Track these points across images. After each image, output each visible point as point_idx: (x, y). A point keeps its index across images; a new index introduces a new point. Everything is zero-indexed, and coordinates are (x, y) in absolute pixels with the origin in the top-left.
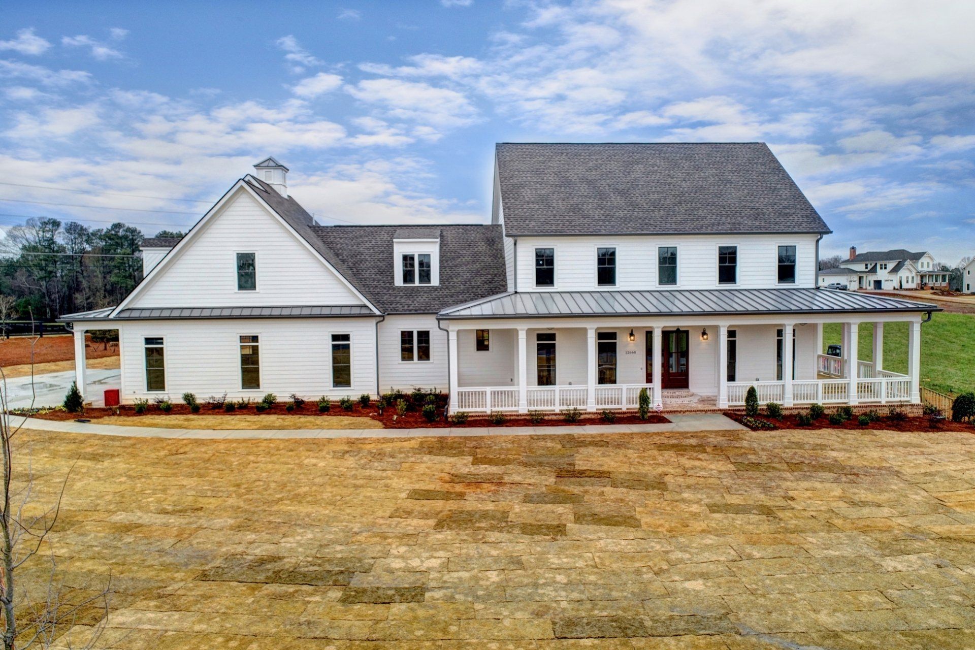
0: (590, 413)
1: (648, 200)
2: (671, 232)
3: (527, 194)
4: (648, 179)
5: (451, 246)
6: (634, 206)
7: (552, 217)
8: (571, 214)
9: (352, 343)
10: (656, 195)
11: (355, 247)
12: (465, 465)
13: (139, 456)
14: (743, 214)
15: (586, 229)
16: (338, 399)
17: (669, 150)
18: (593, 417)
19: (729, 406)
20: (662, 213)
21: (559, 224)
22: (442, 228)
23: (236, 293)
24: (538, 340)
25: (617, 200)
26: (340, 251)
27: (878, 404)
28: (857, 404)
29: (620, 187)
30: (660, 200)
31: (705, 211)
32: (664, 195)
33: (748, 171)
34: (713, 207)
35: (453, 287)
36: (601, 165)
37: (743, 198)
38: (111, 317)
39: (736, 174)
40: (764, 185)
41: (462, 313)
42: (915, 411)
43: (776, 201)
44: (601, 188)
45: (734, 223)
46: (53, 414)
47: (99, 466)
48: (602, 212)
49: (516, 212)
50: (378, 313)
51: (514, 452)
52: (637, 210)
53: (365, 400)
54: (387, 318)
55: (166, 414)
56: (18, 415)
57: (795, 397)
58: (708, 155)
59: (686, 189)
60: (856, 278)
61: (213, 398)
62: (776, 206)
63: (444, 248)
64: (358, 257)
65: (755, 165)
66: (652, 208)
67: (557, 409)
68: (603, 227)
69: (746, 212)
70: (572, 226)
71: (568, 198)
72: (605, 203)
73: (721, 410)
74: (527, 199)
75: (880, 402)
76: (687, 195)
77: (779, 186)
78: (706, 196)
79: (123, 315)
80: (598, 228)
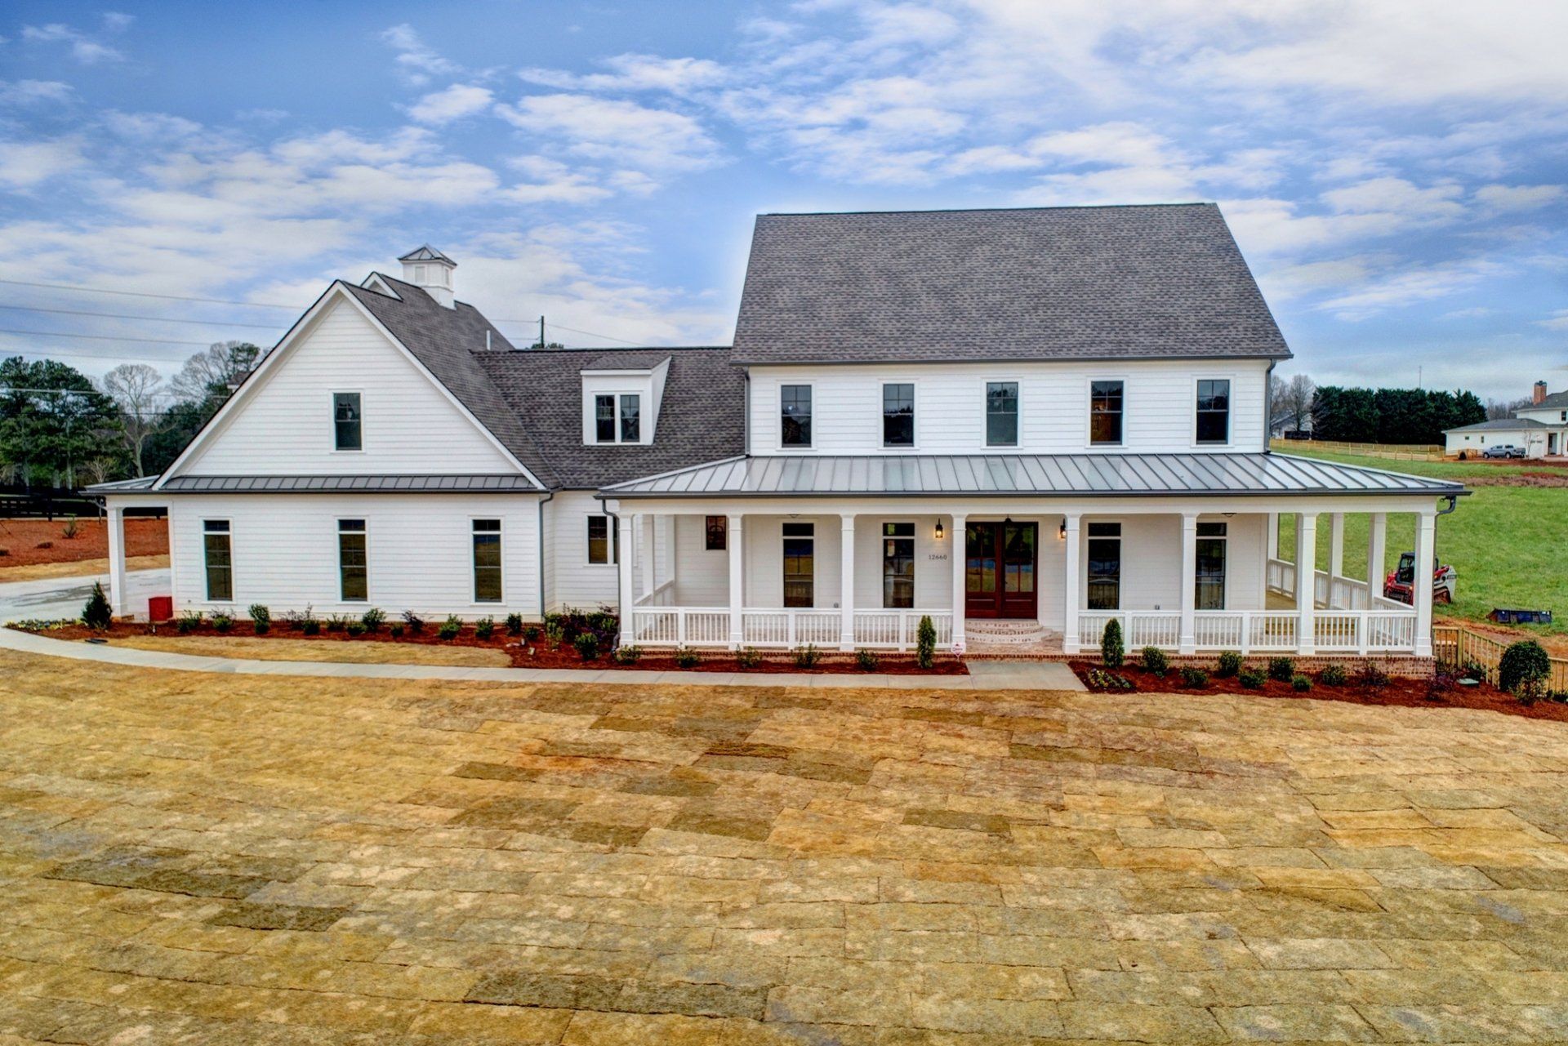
0: (843, 655)
1: (982, 304)
2: (1005, 357)
3: (785, 296)
4: (992, 269)
5: (684, 381)
6: (956, 313)
7: (813, 335)
8: (846, 328)
9: (504, 533)
10: (998, 296)
11: (535, 383)
12: (579, 728)
13: (126, 694)
14: (1141, 326)
15: (863, 353)
16: (474, 620)
17: (1043, 220)
18: (849, 660)
19: (1081, 651)
20: (1000, 324)
21: (820, 346)
22: (674, 352)
23: (332, 454)
24: (785, 534)
25: (929, 304)
26: (511, 390)
27: (1354, 656)
28: (1313, 654)
29: (940, 283)
30: (1002, 304)
31: (1076, 321)
32: (1013, 295)
33: (1171, 252)
34: (1092, 315)
35: (674, 446)
36: (920, 247)
37: (1149, 298)
38: (156, 488)
39: (1148, 257)
40: (1194, 276)
41: (639, 488)
42: (1421, 669)
43: (1206, 303)
44: (908, 286)
45: (1119, 342)
46: (68, 631)
47: (62, 708)
48: (899, 325)
49: (757, 326)
50: (540, 487)
51: (668, 712)
52: (958, 320)
53: (514, 622)
54: (557, 495)
55: (218, 635)
56: (21, 630)
57: (1200, 638)
58: (1109, 227)
59: (1052, 286)
60: (1543, 436)
61: (293, 612)
62: (1203, 312)
63: (673, 384)
64: (537, 399)
65: (1187, 243)
66: (984, 318)
67: (791, 645)
68: (893, 351)
69: (1147, 323)
70: (841, 349)
71: (848, 302)
72: (907, 310)
73: (1066, 657)
74: (781, 305)
75: (1357, 653)
76: (1052, 294)
77: (1218, 278)
78: (1085, 297)
79: (174, 486)
80: (885, 351)
